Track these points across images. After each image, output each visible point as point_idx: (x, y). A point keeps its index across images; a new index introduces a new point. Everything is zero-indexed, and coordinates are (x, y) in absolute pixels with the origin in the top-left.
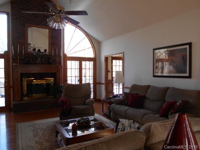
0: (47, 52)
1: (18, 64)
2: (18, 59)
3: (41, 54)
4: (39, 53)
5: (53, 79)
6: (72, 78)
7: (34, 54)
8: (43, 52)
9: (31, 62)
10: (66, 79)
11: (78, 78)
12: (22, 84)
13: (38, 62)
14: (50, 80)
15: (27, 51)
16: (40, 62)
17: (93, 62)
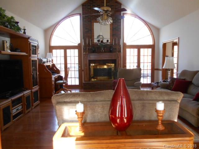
0: (109, 43)
1: (87, 53)
2: (87, 49)
3: (104, 44)
4: (102, 43)
5: (114, 64)
6: (131, 64)
7: (99, 44)
8: (106, 43)
9: (97, 51)
10: (125, 65)
11: (136, 64)
12: (90, 68)
13: (101, 51)
14: (112, 66)
15: (93, 42)
16: (103, 51)
17: (151, 49)
